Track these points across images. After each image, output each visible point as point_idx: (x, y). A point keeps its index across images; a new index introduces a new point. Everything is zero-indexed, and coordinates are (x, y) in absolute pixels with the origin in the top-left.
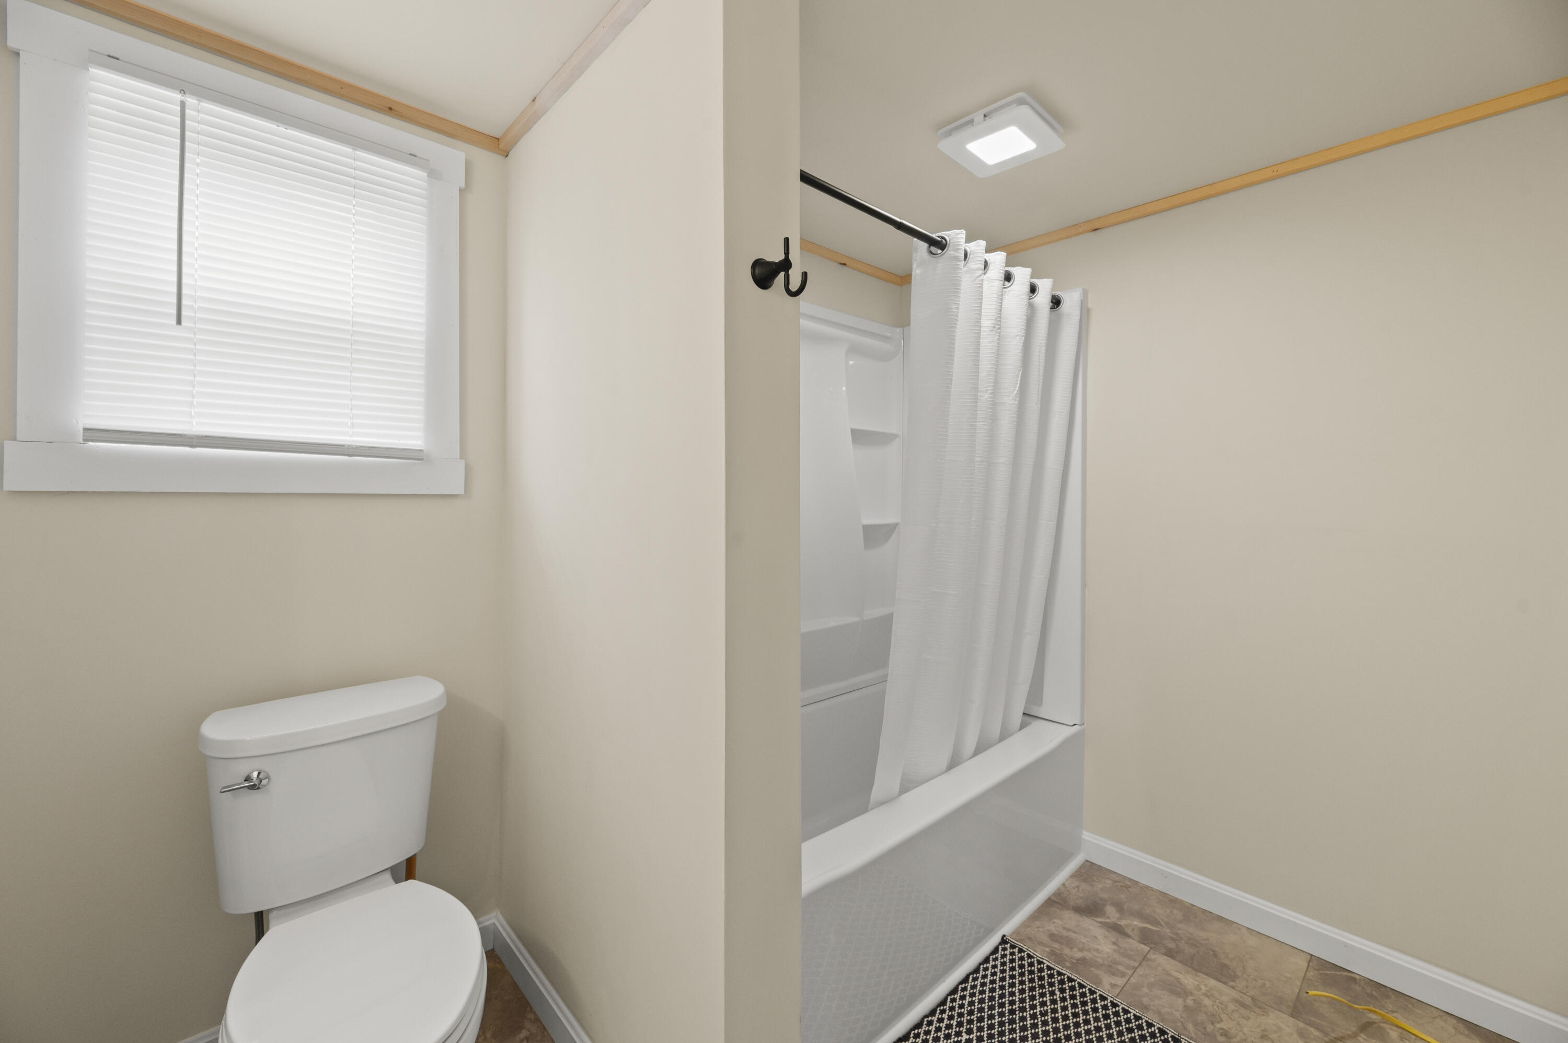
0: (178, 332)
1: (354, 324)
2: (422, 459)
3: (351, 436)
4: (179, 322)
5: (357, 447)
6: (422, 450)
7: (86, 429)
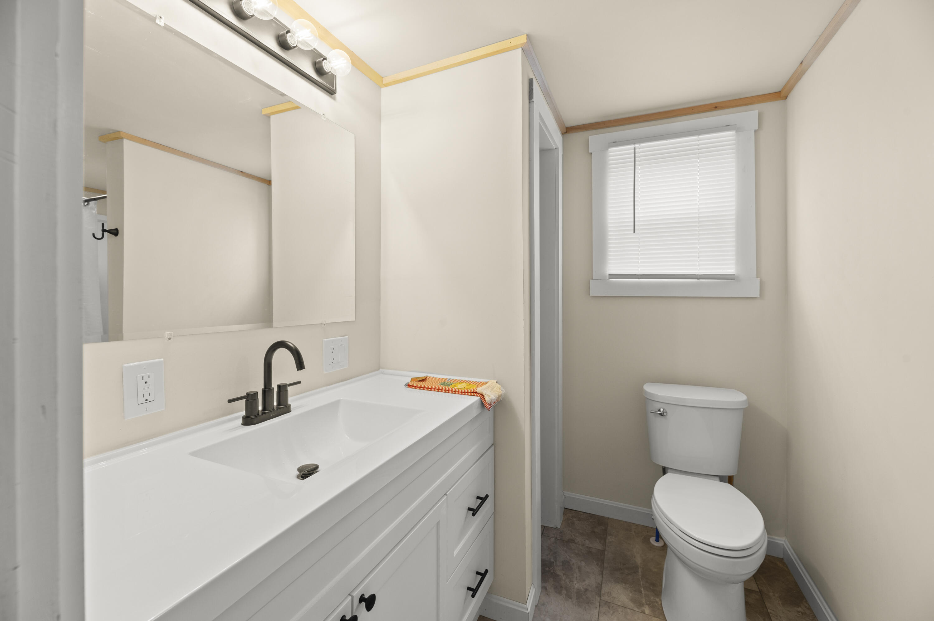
0: (634, 236)
1: (699, 217)
2: (734, 279)
3: (698, 270)
4: (634, 232)
5: (701, 275)
6: (734, 275)
7: (609, 275)
